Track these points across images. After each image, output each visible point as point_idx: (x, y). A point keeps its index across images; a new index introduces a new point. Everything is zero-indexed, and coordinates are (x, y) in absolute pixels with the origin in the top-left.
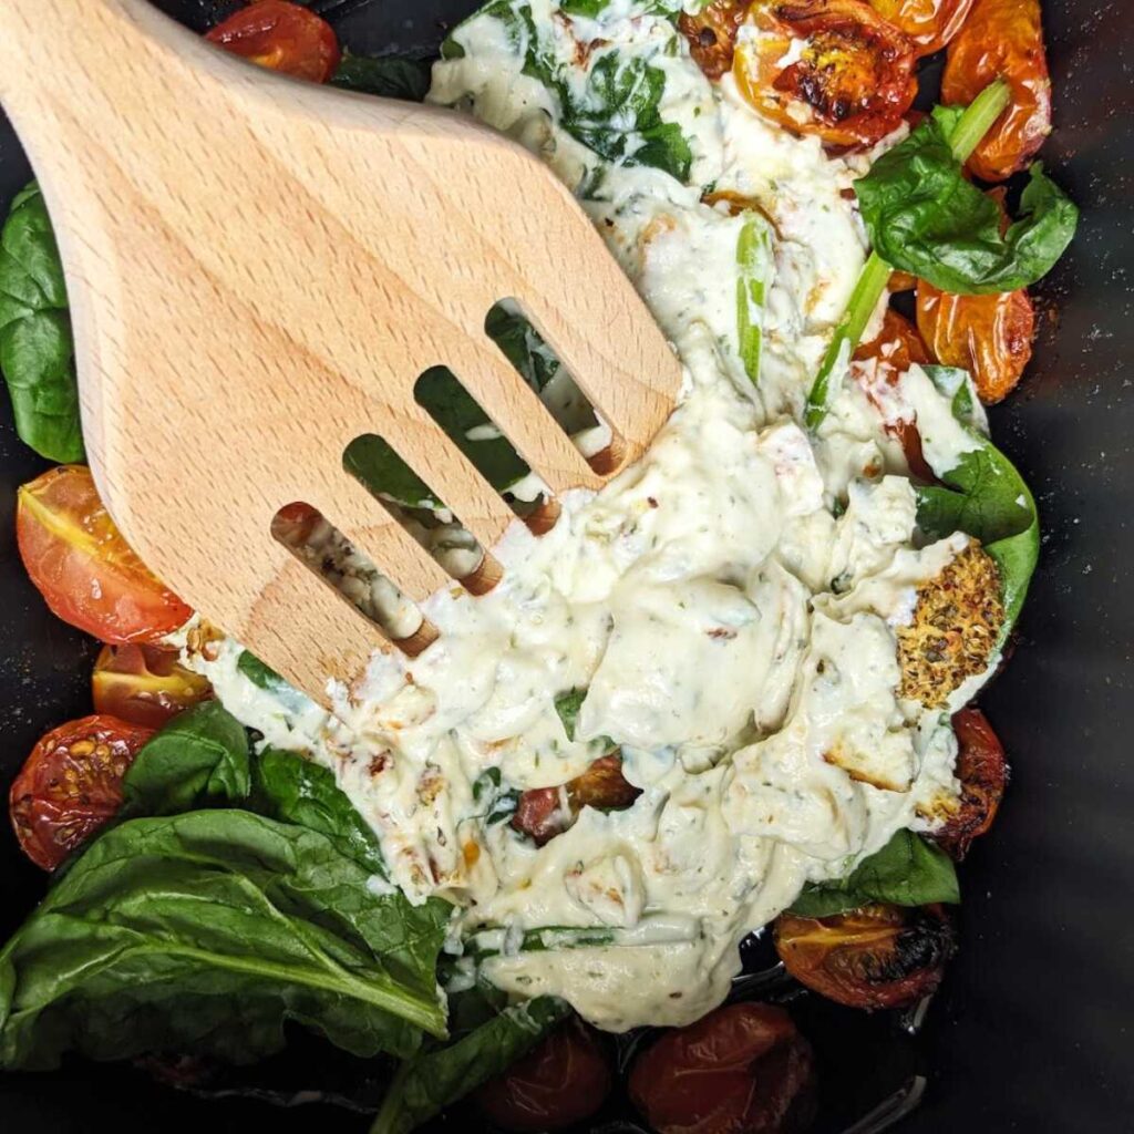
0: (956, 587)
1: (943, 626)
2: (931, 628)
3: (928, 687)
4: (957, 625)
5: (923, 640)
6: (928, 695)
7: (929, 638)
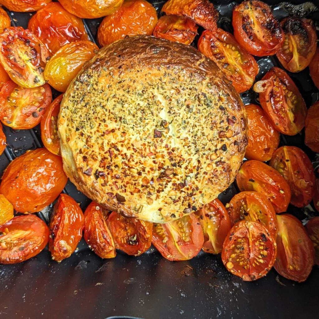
0: (171, 97)
1: (182, 105)
2: (182, 109)
3: (200, 115)
4: (184, 100)
5: (185, 112)
6: (202, 116)
7: (185, 110)
